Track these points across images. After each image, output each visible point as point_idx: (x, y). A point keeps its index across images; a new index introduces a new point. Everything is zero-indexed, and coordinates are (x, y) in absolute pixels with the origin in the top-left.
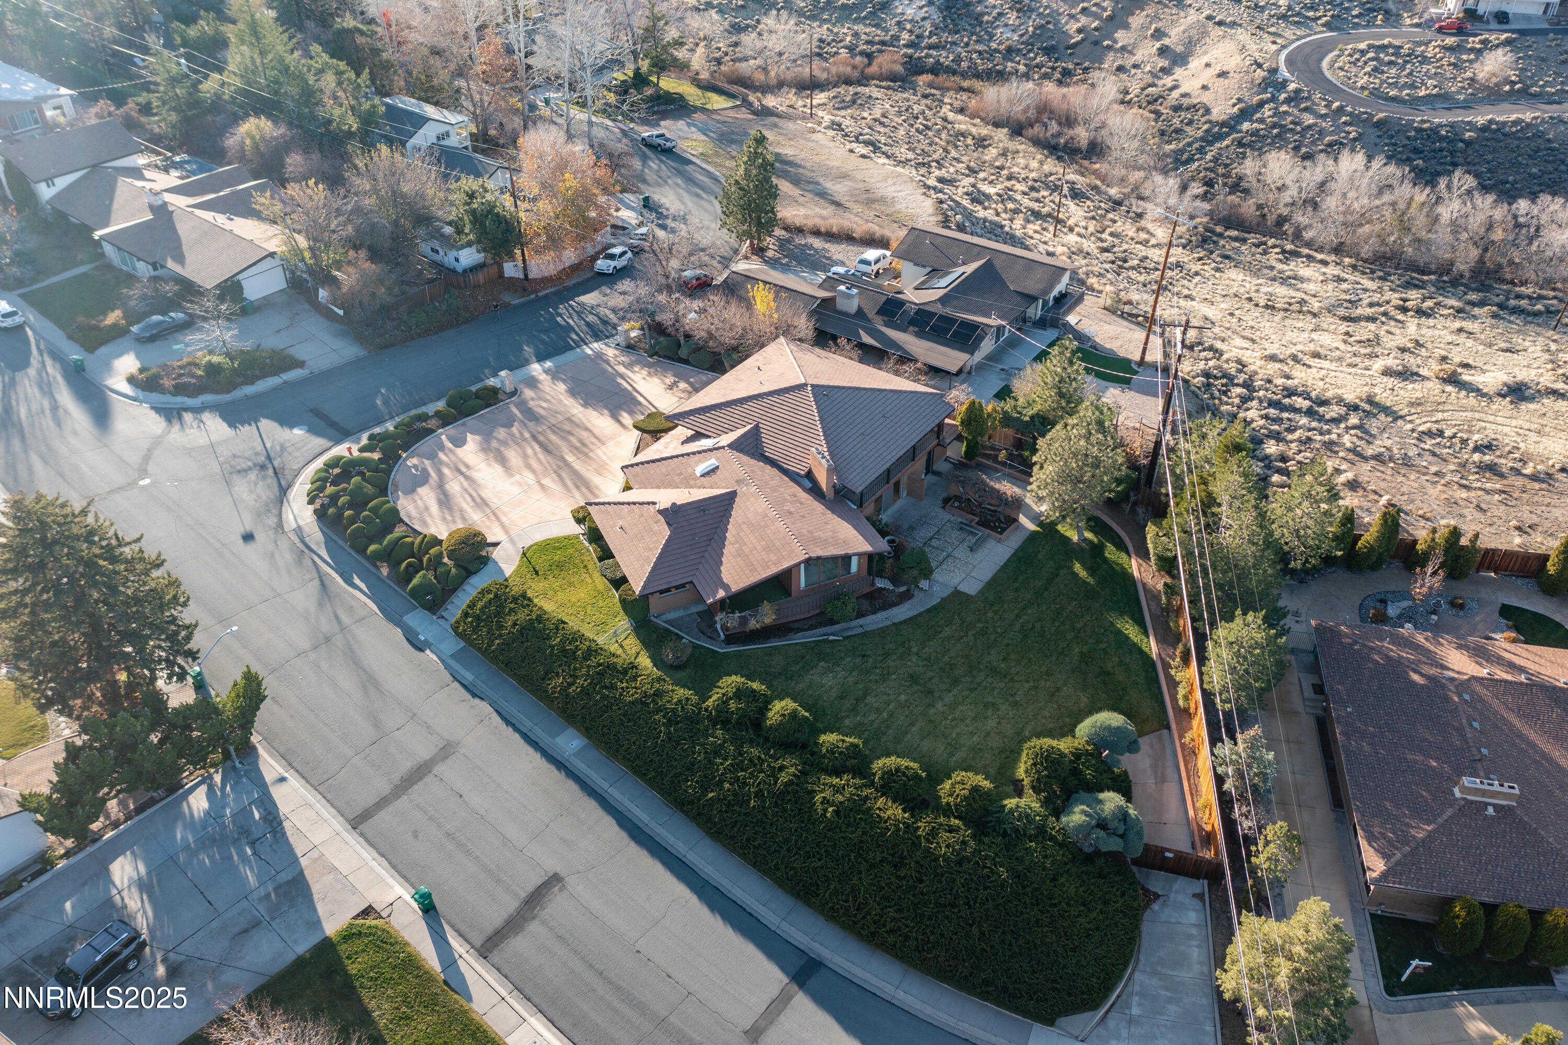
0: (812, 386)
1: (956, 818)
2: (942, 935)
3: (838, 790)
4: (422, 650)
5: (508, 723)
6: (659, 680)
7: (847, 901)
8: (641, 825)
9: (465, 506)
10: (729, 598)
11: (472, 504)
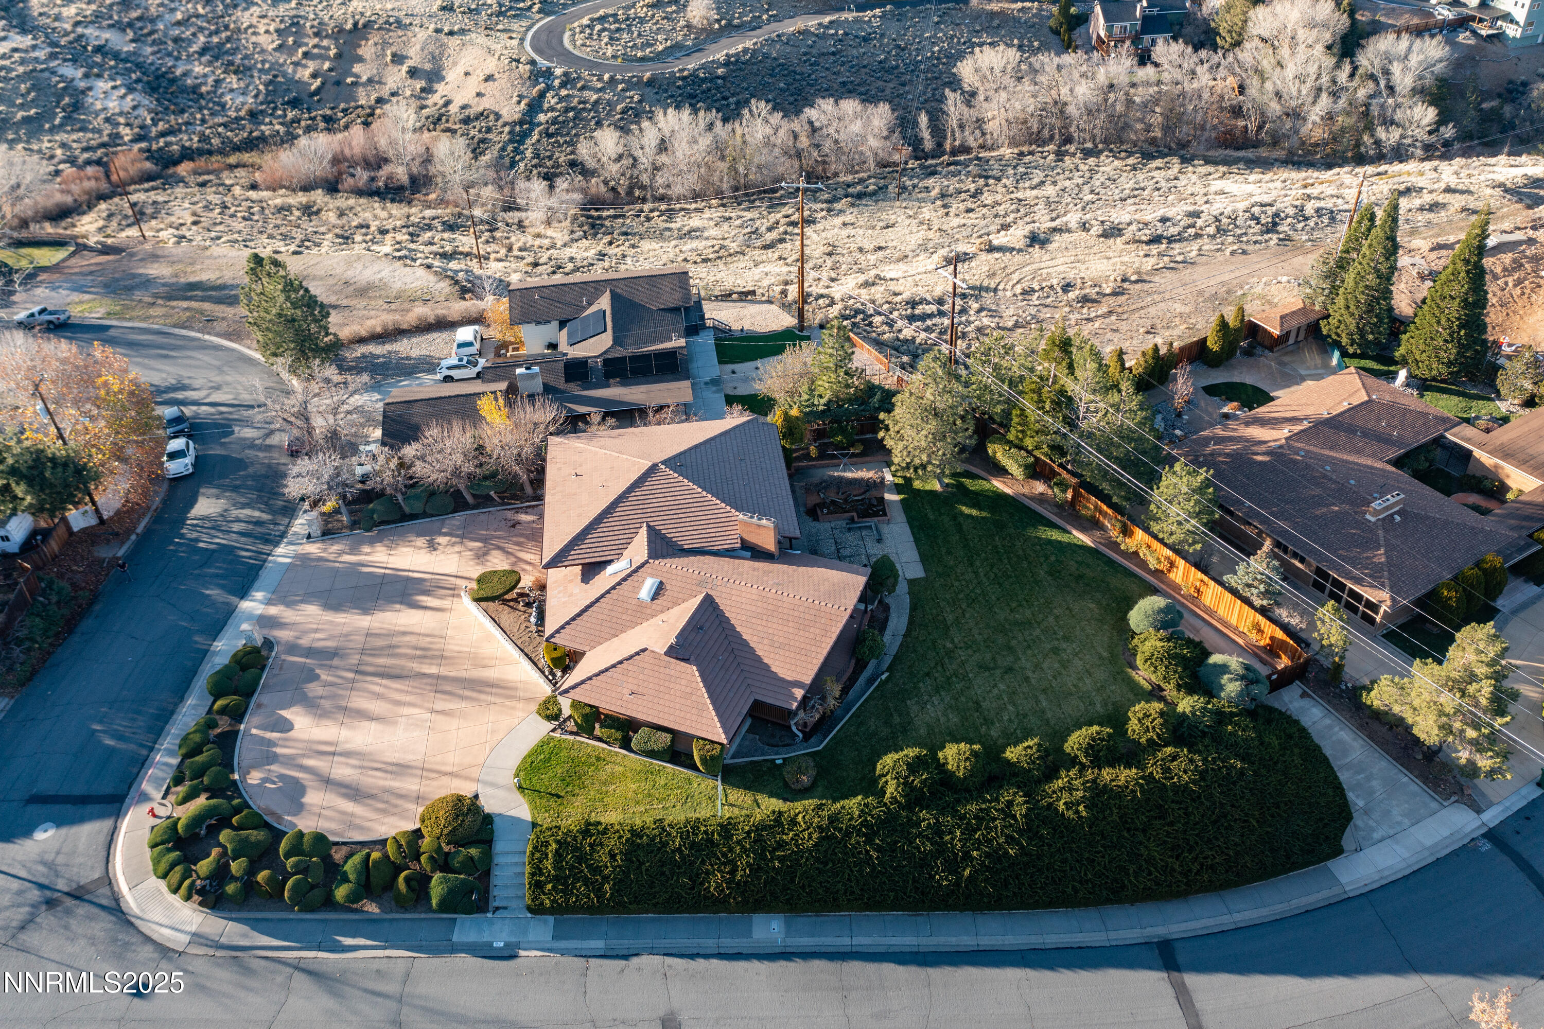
0: (663, 463)
1: (1165, 746)
3: (1070, 789)
4: (514, 957)
5: (692, 956)
6: (820, 807)
7: (1150, 874)
8: (915, 949)
10: (807, 692)
11: (389, 776)
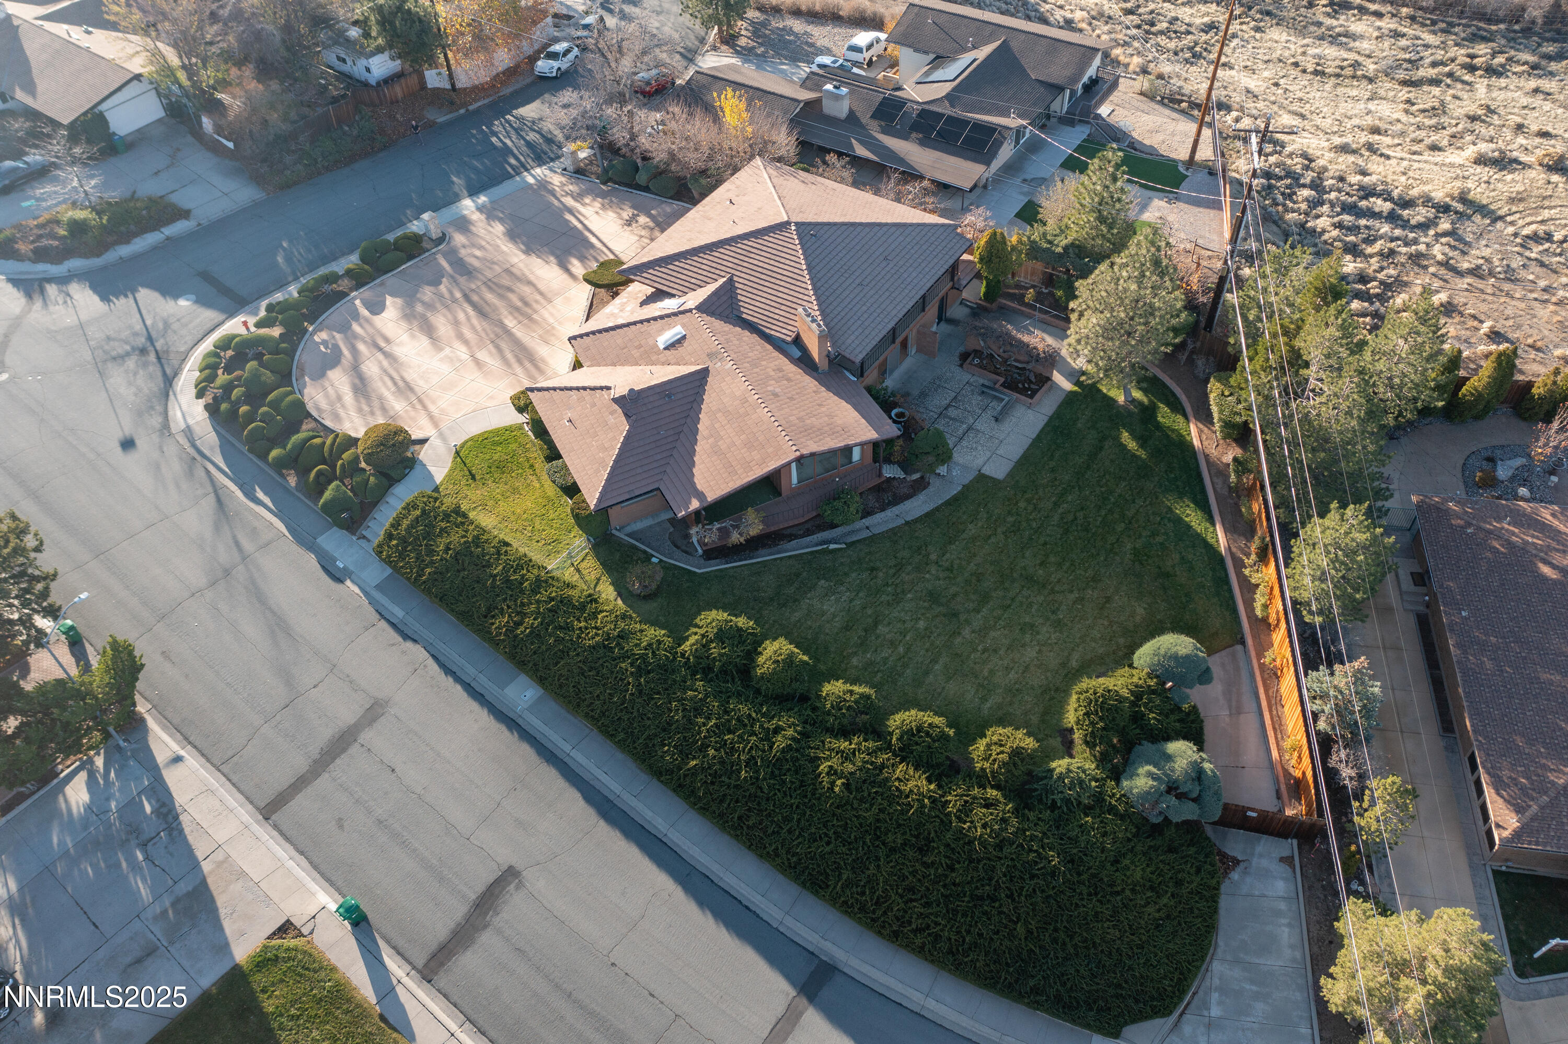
0: (797, 224)
1: (992, 787)
2: (980, 935)
3: (847, 757)
4: (340, 581)
5: (448, 671)
6: (624, 617)
7: (863, 893)
8: (611, 797)
9: (387, 394)
10: (705, 509)
11: (393, 389)
